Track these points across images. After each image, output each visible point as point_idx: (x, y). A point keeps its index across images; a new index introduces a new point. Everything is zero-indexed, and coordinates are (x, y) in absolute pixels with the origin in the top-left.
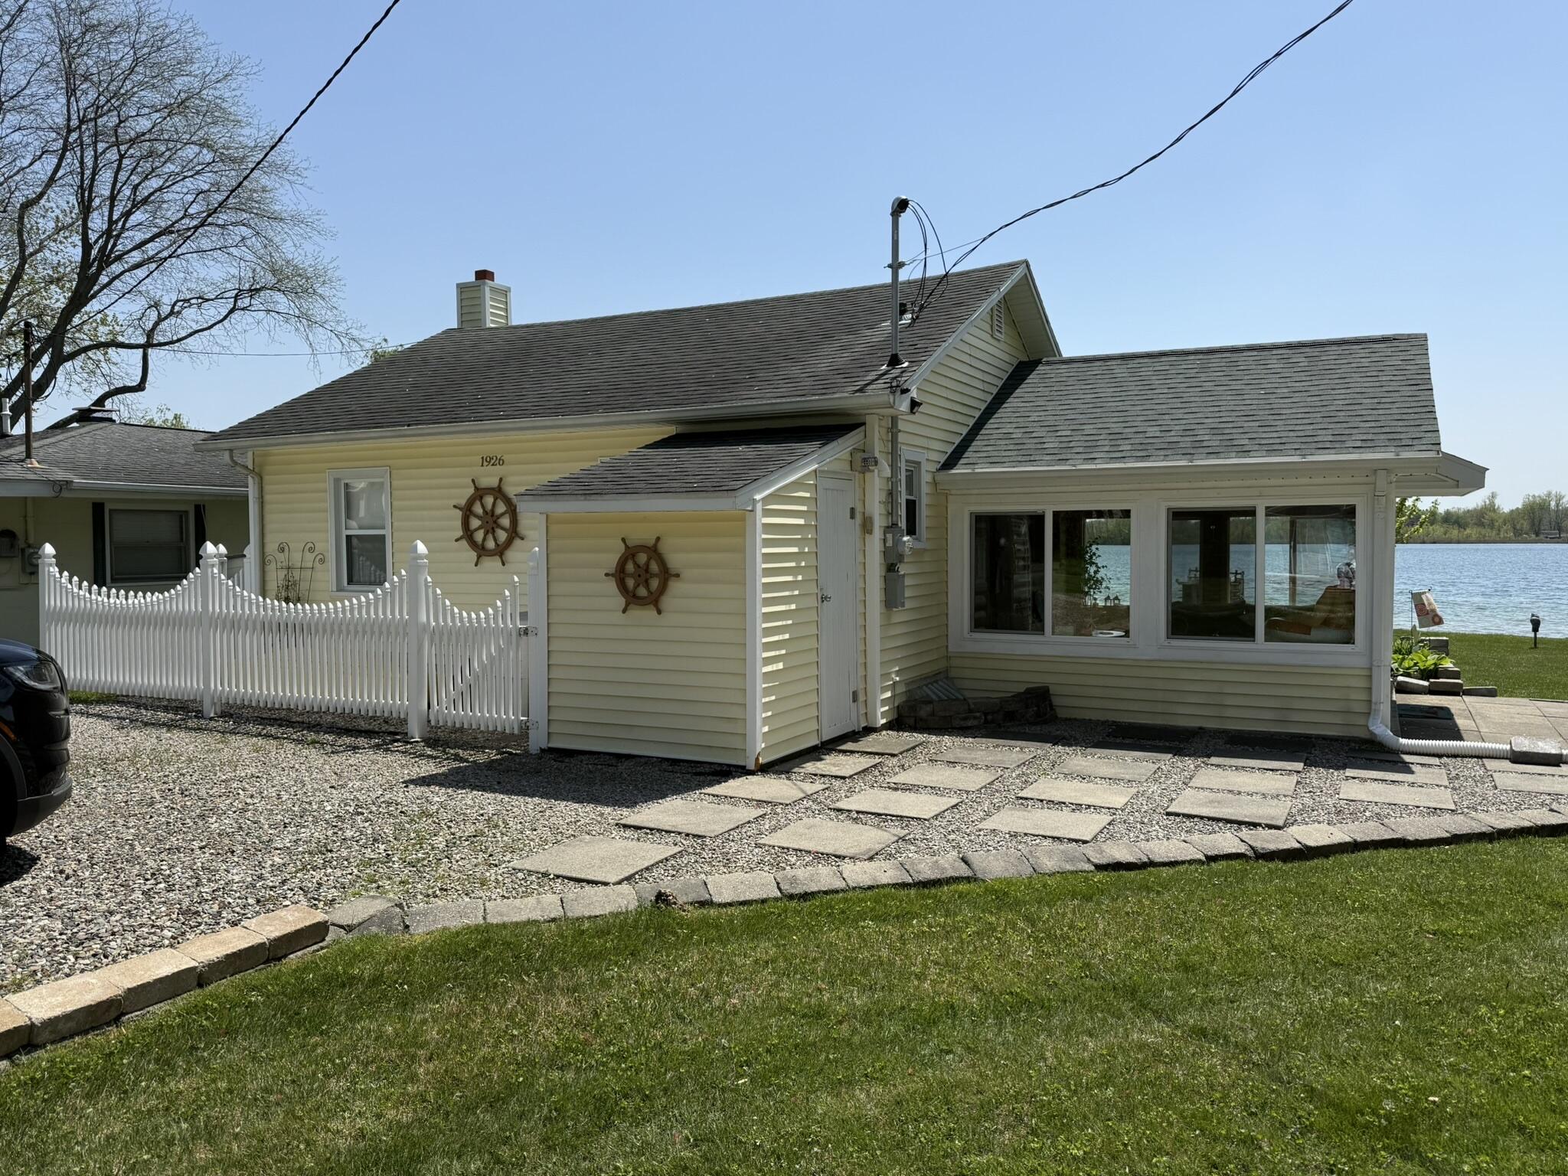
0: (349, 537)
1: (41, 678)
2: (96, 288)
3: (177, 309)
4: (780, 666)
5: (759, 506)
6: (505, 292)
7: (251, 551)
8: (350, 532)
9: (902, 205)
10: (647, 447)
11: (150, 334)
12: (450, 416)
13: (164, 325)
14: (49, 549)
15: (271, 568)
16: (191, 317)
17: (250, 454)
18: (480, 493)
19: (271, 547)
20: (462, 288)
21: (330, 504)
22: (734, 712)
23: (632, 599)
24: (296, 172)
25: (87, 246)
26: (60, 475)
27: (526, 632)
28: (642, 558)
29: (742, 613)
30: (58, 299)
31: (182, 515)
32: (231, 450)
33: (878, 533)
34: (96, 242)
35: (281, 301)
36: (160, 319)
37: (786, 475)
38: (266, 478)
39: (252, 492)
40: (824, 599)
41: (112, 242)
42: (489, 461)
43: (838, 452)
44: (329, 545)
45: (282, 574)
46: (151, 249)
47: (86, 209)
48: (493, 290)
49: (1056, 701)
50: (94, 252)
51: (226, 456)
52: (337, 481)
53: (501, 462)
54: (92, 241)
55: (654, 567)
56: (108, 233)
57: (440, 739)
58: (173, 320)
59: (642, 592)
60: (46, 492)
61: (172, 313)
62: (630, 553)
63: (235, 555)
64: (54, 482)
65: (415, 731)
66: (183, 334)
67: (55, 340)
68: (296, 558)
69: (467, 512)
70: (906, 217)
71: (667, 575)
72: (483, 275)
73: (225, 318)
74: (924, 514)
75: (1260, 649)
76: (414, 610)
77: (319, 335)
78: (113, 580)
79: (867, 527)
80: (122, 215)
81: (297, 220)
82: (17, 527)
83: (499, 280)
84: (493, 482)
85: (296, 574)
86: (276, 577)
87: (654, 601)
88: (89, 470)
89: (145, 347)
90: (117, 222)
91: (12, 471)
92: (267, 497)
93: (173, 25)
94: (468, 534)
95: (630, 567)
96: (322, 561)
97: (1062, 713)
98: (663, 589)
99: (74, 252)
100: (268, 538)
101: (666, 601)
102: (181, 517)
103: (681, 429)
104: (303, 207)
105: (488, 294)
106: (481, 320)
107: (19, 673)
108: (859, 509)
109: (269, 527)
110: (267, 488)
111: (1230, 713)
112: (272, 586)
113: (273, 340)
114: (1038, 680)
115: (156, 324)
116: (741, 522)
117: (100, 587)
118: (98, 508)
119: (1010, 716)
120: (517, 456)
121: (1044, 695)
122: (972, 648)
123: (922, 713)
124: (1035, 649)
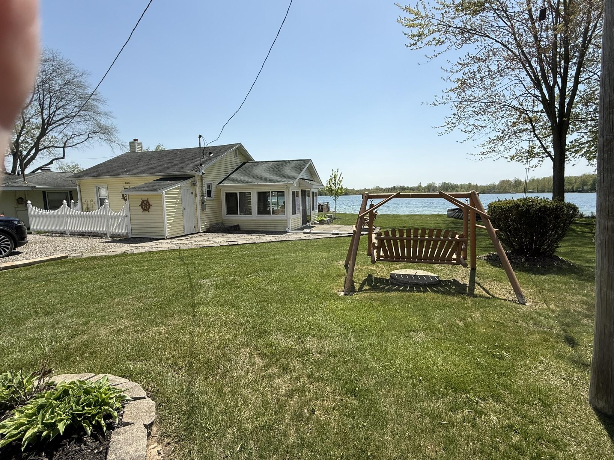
0: (100, 198)
1: (20, 224)
2: (48, 130)
3: (72, 137)
4: (172, 221)
5: (164, 193)
6: (141, 144)
7: (79, 201)
9: (200, 136)
10: (154, 181)
11: (65, 144)
13: (69, 141)
14: (29, 202)
15: (84, 205)
16: (77, 140)
17: (77, 181)
19: (83, 201)
20: (130, 143)
21: (95, 192)
22: (162, 229)
23: (144, 210)
24: (103, 101)
25: (43, 120)
26: (33, 185)
27: (126, 216)
28: (145, 202)
29: (162, 211)
30: (37, 133)
31: (66, 193)
32: (72, 180)
33: (198, 197)
34: (46, 119)
35: (102, 136)
36: (68, 140)
37: (171, 187)
38: (81, 186)
39: (78, 188)
40: (184, 209)
41: (51, 119)
42: (127, 183)
43: (188, 182)
44: (95, 200)
45: (86, 206)
46: (64, 121)
47: (42, 110)
48: (138, 143)
49: (240, 227)
50: (46, 122)
51: (71, 182)
52: (96, 187)
53: (129, 183)
54: (45, 119)
55: (147, 204)
56: (49, 117)
57: (113, 236)
58: (71, 140)
59: (146, 208)
60: (30, 189)
61: (71, 138)
62: (143, 202)
63: (76, 203)
64: (31, 187)
65: (108, 235)
66: (75, 144)
67: (36, 145)
68: (89, 203)
70: (201, 138)
71: (150, 205)
72: (135, 140)
73: (86, 140)
74: (213, 193)
75: (271, 216)
76: (106, 213)
77: (114, 145)
78: (49, 208)
79: (196, 196)
80: (53, 112)
81: (105, 114)
82: (23, 197)
83: (139, 141)
84: (128, 187)
85: (89, 206)
86: (85, 207)
87: (148, 210)
88: (41, 184)
89: (64, 147)
90: (52, 114)
91: (20, 185)
92: (82, 190)
93: (64, 61)
94: (124, 198)
95: (143, 204)
96: (95, 203)
97: (242, 229)
98: (149, 208)
99: (39, 121)
100: (82, 199)
101: (150, 210)
103: (162, 177)
104: (106, 110)
105: (136, 144)
106: (135, 150)
107: (16, 223)
108: (194, 192)
109: (82, 196)
110: (81, 188)
111: (268, 228)
112: (84, 209)
113: (102, 145)
114: (237, 223)
115: (66, 141)
116: (161, 196)
117: (45, 210)
118: (44, 192)
119: (228, 230)
120: (133, 182)
121: (238, 226)
122: (227, 218)
123: (211, 230)
124: (237, 218)
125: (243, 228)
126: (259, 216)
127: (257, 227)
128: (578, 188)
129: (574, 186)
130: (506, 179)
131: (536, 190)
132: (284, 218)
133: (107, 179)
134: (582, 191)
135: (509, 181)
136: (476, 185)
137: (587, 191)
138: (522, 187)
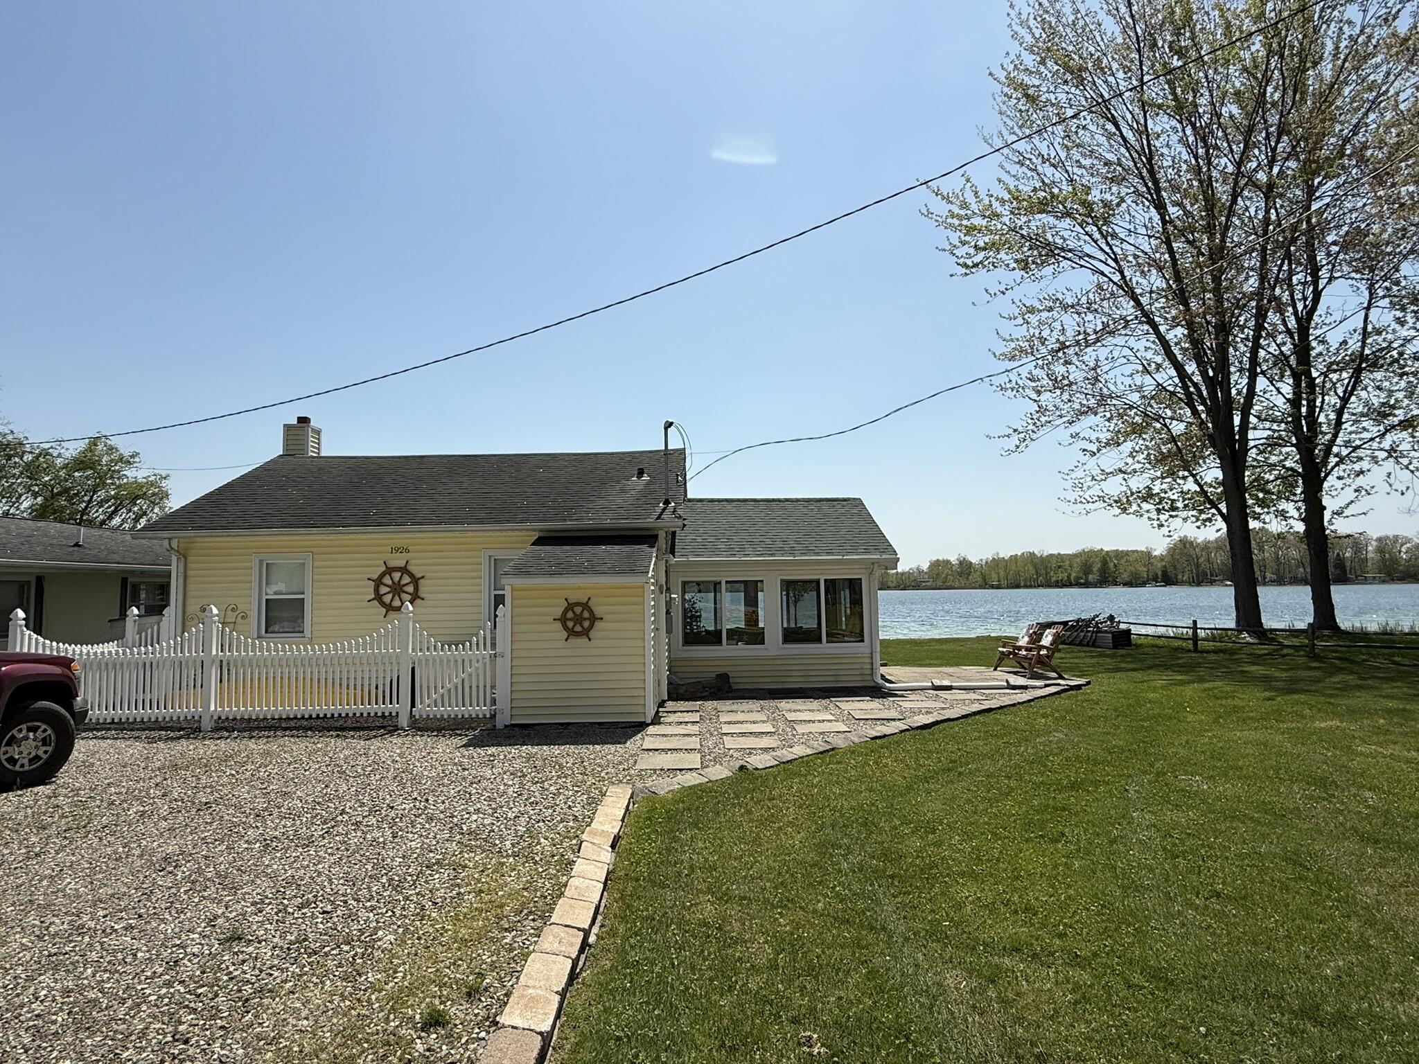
0: (267, 600)
4: (653, 666)
5: (650, 581)
6: (318, 432)
8: (268, 597)
12: (366, 521)
18: (389, 571)
19: (194, 608)
20: (287, 428)
21: (255, 577)
22: (638, 693)
23: (571, 633)
27: (496, 656)
28: (578, 610)
29: (642, 636)
32: (170, 539)
37: (651, 564)
38: (190, 559)
42: (398, 550)
44: (252, 606)
48: (310, 430)
49: (733, 680)
51: (166, 543)
52: (261, 561)
53: (407, 550)
55: (586, 614)
57: (424, 726)
59: (578, 629)
62: (569, 608)
65: (404, 723)
69: (378, 582)
71: (594, 619)
72: (303, 420)
75: (825, 646)
76: (404, 646)
83: (315, 424)
84: (402, 563)
87: (586, 633)
92: (190, 573)
94: (378, 597)
95: (569, 615)
96: (244, 617)
100: (190, 602)
101: (592, 634)
102: (23, 586)
103: (542, 534)
105: (307, 433)
106: (305, 450)
109: (190, 594)
110: (194, 566)
111: (813, 679)
116: (641, 590)
120: (419, 548)
121: (724, 677)
122: (685, 655)
123: (681, 691)
124: (719, 654)
125: (737, 682)
126: (786, 646)
127: (780, 679)
128: (1078, 578)
129: (1070, 575)
130: (941, 559)
131: (1003, 583)
132: (862, 650)
133: (340, 536)
134: (1086, 585)
135: (948, 562)
136: (918, 569)
137: (1095, 585)
138: (975, 577)
